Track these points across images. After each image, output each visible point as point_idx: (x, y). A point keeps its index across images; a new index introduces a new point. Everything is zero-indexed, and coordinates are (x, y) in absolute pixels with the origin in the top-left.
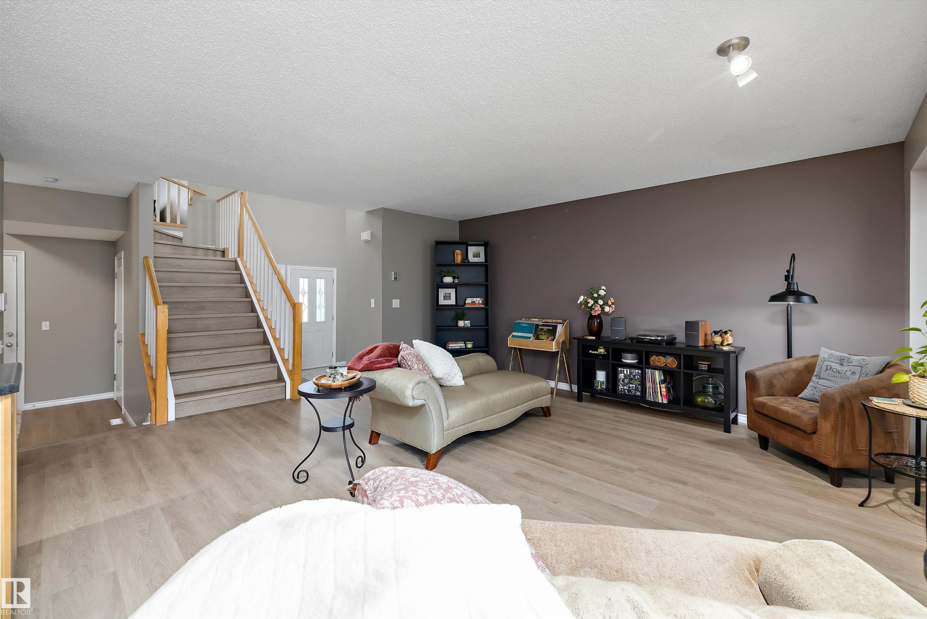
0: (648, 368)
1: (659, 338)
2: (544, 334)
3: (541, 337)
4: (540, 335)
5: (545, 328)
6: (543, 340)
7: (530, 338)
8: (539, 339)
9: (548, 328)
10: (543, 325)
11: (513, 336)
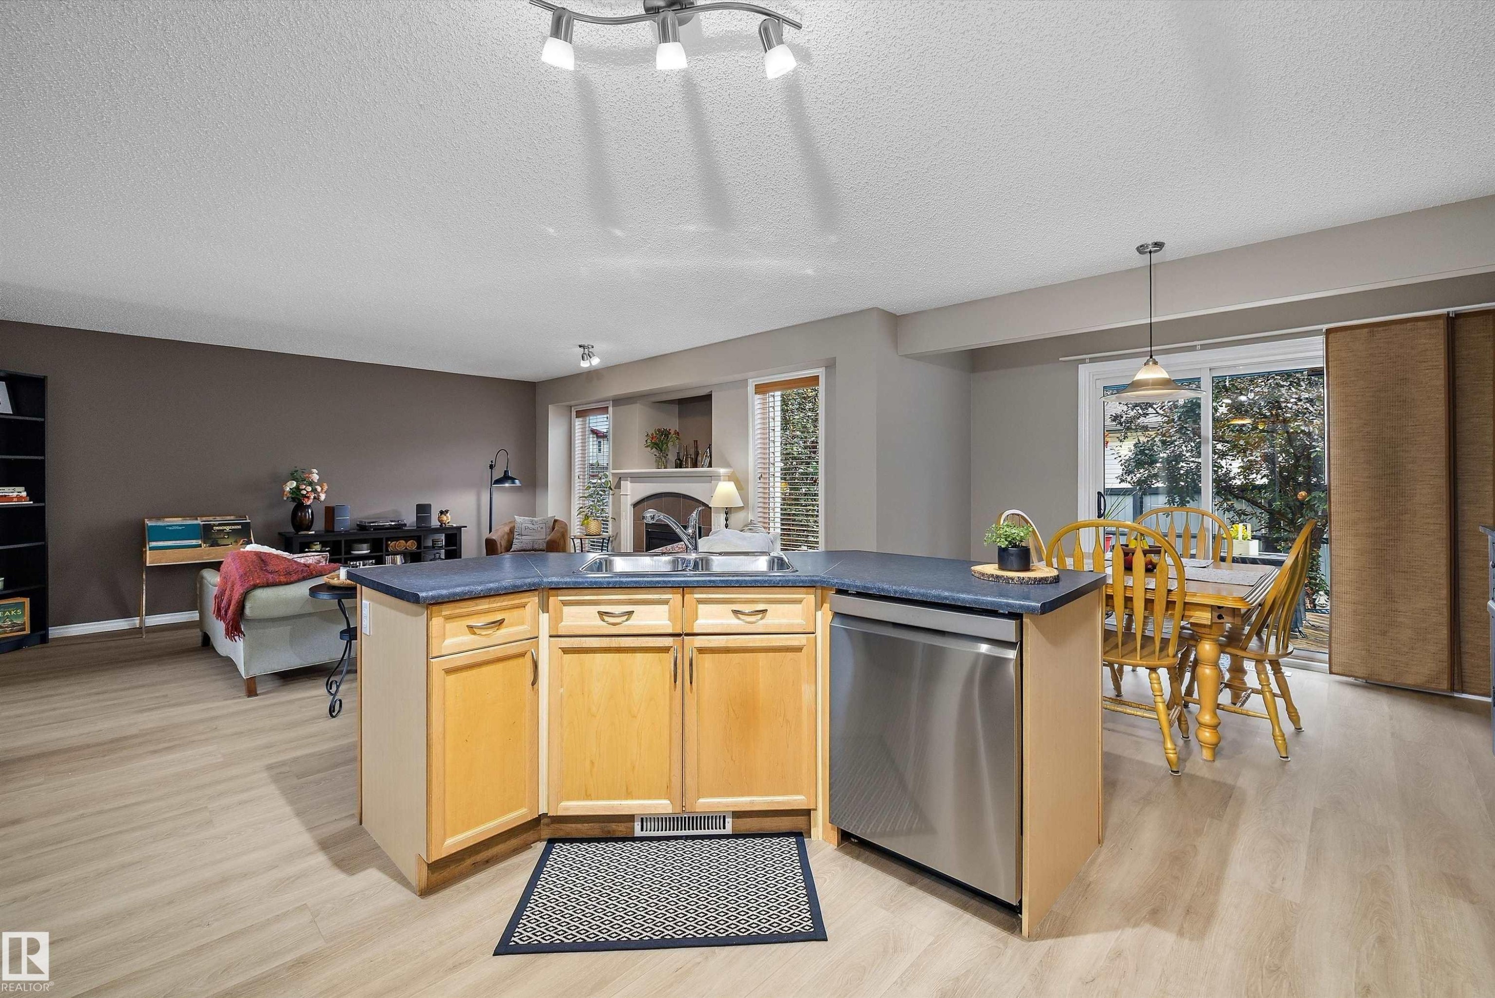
0: (388, 555)
1: (393, 523)
2: (226, 537)
3: (221, 542)
4: (219, 540)
5: (228, 528)
6: (228, 545)
7: (200, 546)
8: (219, 545)
9: (236, 527)
10: (220, 525)
11: (151, 549)
